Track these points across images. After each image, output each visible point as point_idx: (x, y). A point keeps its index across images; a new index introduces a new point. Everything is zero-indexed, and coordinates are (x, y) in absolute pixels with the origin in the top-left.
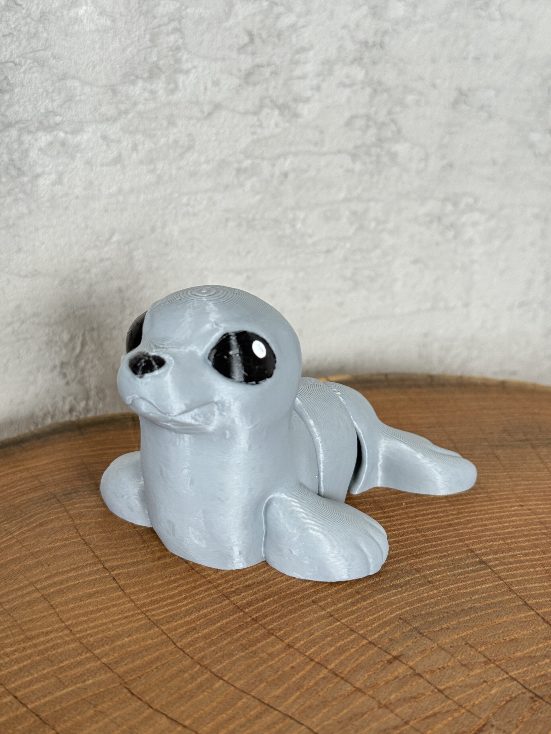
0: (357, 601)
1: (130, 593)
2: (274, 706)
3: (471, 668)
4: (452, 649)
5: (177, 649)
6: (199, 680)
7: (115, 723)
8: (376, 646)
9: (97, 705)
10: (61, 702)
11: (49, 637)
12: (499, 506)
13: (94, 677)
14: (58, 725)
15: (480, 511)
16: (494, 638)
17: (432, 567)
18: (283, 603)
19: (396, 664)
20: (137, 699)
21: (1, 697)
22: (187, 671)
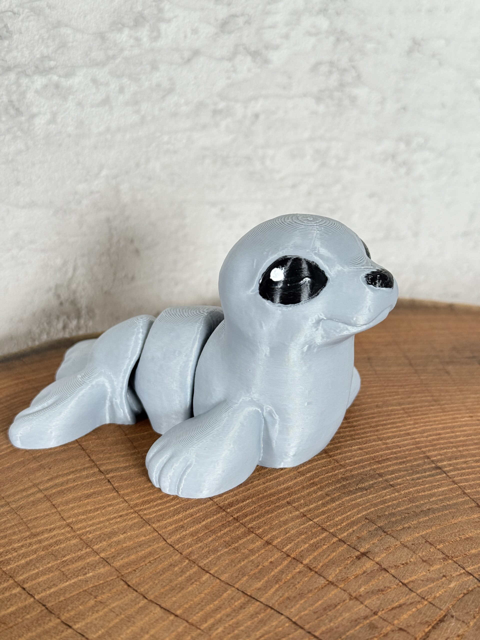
0: (327, 503)
1: (123, 495)
2: (256, 598)
3: (431, 564)
4: (413, 546)
5: (167, 545)
6: (188, 573)
7: (114, 612)
8: (345, 543)
9: (97, 596)
10: (65, 593)
11: (52, 534)
12: (451, 417)
13: (94, 570)
14: (63, 615)
15: (435, 421)
16: (451, 536)
17: (393, 472)
18: (261, 503)
19: (364, 560)
20: (133, 590)
21: (10, 588)
22: (177, 565)
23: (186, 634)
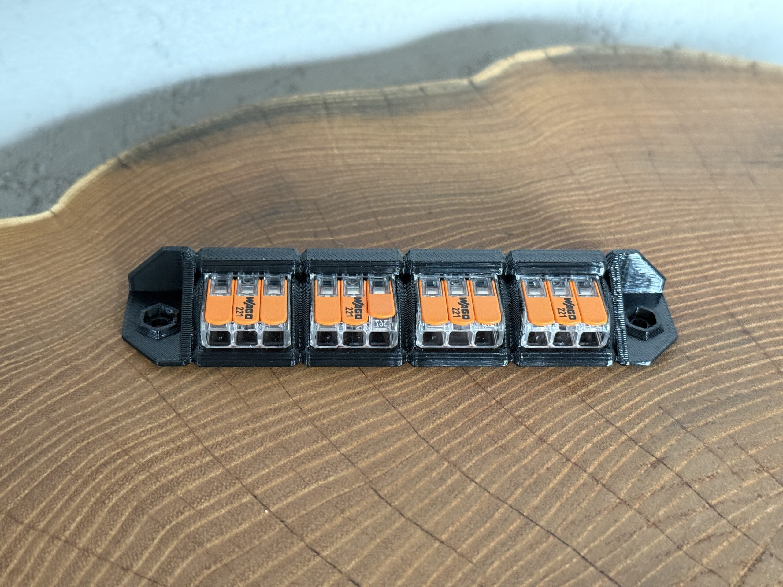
0: (610, 382)
2: (534, 520)
3: (743, 477)
4: (720, 450)
5: (419, 438)
6: (449, 482)
7: (367, 534)
8: (636, 444)
9: (344, 510)
10: (305, 505)
11: (278, 417)
12: (758, 252)
13: (335, 472)
14: (307, 536)
15: (738, 258)
16: (765, 437)
17: (689, 337)
18: (528, 380)
19: (660, 470)
20: (385, 504)
21: (239, 495)
22: (435, 469)
23: (457, 569)
